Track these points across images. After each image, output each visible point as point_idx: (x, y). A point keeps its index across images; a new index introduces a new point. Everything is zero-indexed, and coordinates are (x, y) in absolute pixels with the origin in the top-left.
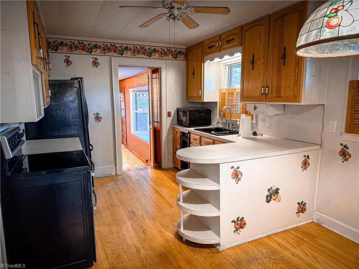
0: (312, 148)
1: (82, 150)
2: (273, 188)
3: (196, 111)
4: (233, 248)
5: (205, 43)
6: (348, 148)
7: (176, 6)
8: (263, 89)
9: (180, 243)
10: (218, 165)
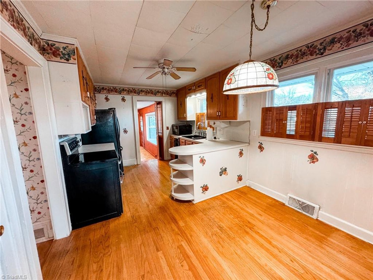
0: (244, 145)
1: (114, 150)
2: (223, 168)
3: (183, 126)
4: (202, 202)
5: (187, 88)
6: (262, 145)
7: (166, 67)
8: (217, 113)
9: (172, 201)
10: (191, 156)
